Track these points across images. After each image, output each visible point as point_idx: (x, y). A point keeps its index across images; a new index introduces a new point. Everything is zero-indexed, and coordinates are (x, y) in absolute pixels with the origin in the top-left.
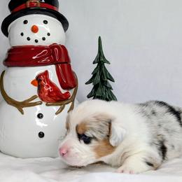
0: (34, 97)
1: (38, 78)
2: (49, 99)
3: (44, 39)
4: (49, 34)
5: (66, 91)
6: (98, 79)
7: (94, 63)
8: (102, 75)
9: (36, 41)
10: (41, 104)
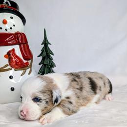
0: (6, 66)
1: (9, 53)
2: (16, 66)
3: (11, 28)
4: (14, 26)
5: (26, 61)
6: (45, 54)
7: (42, 44)
8: (47, 52)
9: (6, 30)
10: (11, 70)
